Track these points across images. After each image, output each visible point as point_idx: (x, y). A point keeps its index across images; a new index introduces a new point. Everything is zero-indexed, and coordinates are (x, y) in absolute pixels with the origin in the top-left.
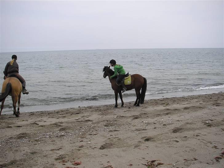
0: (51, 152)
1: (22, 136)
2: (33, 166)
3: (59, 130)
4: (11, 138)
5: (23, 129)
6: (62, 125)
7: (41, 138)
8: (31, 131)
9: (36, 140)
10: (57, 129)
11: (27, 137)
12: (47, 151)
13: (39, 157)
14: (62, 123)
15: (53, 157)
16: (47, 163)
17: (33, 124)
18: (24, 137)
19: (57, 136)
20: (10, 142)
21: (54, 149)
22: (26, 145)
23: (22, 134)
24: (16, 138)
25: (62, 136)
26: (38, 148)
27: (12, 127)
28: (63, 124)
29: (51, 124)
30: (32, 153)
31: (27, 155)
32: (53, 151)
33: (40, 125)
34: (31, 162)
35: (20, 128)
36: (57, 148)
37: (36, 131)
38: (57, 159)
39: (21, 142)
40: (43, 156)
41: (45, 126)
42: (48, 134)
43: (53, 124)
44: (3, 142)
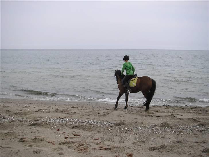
0: (196, 144)
1: (164, 126)
2: (182, 154)
3: (198, 125)
4: (155, 126)
5: (164, 119)
6: (199, 120)
7: (183, 130)
8: (171, 122)
9: (178, 131)
10: (196, 124)
11: (170, 127)
12: (191, 142)
13: (186, 146)
14: (198, 118)
15: (199, 148)
16: (194, 153)
17: (172, 116)
18: (166, 126)
19: (198, 131)
20: (155, 129)
21: (199, 141)
22: (170, 134)
23: (164, 124)
24: (159, 126)
25: (203, 131)
26: (182, 138)
27: (152, 117)
28: (201, 120)
29: (188, 118)
30: (178, 142)
31: (173, 143)
32: (198, 143)
33: (178, 118)
34: (178, 149)
35: (160, 118)
36: (201, 142)
37: (176, 122)
38: (203, 152)
39: (165, 130)
40: (189, 146)
41: (183, 119)
42: (188, 127)
43: (191, 119)
44: (149, 128)
